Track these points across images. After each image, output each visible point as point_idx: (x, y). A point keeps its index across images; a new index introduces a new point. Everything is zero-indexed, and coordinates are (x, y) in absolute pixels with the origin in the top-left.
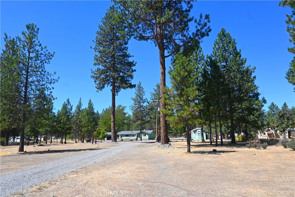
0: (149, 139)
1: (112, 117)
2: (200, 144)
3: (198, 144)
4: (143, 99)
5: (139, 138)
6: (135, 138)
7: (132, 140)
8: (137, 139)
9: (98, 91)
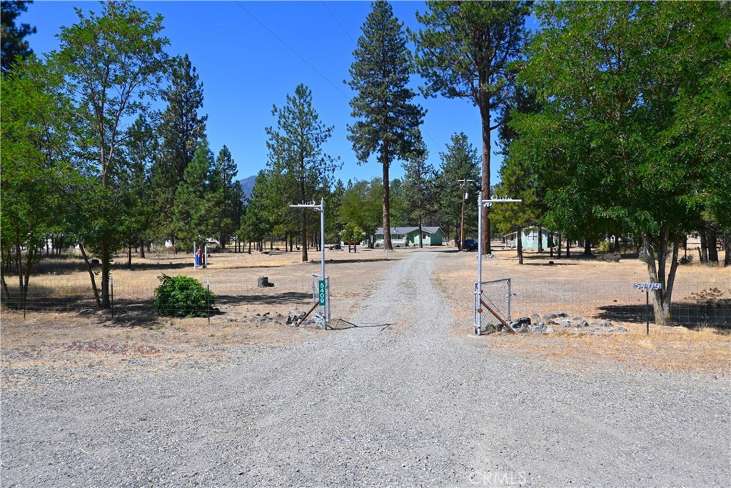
0: (431, 245)
1: (384, 208)
2: (535, 255)
3: (531, 255)
4: (425, 166)
5: (410, 242)
6: (403, 241)
7: (398, 246)
8: (407, 245)
9: (360, 163)
